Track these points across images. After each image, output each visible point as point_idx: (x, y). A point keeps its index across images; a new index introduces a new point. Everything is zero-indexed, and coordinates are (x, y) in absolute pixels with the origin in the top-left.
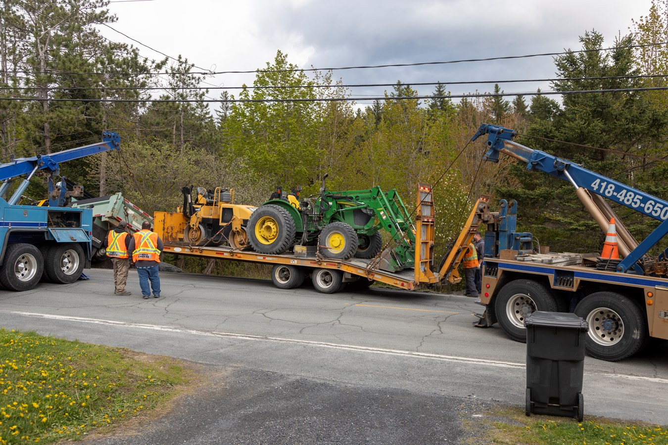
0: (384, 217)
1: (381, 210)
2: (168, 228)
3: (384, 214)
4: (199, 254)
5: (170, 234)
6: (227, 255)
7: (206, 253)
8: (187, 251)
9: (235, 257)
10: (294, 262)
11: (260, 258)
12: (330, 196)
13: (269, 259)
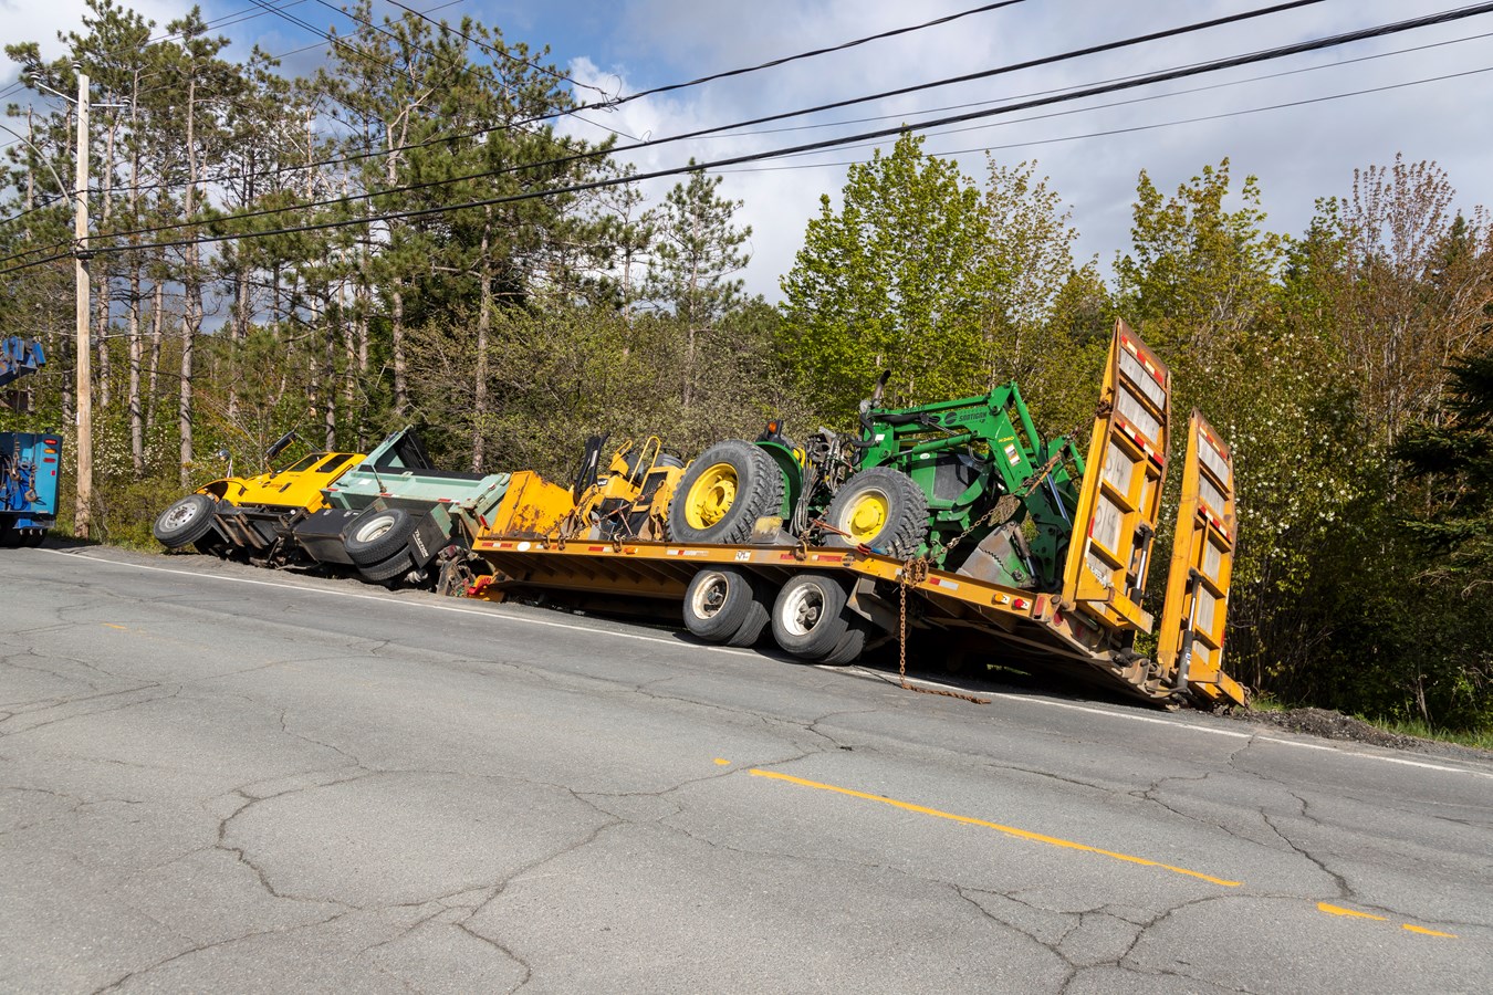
0: (1014, 460)
1: (1008, 443)
2: (526, 508)
3: (1014, 453)
4: (557, 551)
5: (527, 524)
6: (608, 550)
7: (571, 549)
8: (539, 548)
9: (622, 554)
10: (744, 557)
11: (672, 553)
12: (880, 418)
13: (691, 554)
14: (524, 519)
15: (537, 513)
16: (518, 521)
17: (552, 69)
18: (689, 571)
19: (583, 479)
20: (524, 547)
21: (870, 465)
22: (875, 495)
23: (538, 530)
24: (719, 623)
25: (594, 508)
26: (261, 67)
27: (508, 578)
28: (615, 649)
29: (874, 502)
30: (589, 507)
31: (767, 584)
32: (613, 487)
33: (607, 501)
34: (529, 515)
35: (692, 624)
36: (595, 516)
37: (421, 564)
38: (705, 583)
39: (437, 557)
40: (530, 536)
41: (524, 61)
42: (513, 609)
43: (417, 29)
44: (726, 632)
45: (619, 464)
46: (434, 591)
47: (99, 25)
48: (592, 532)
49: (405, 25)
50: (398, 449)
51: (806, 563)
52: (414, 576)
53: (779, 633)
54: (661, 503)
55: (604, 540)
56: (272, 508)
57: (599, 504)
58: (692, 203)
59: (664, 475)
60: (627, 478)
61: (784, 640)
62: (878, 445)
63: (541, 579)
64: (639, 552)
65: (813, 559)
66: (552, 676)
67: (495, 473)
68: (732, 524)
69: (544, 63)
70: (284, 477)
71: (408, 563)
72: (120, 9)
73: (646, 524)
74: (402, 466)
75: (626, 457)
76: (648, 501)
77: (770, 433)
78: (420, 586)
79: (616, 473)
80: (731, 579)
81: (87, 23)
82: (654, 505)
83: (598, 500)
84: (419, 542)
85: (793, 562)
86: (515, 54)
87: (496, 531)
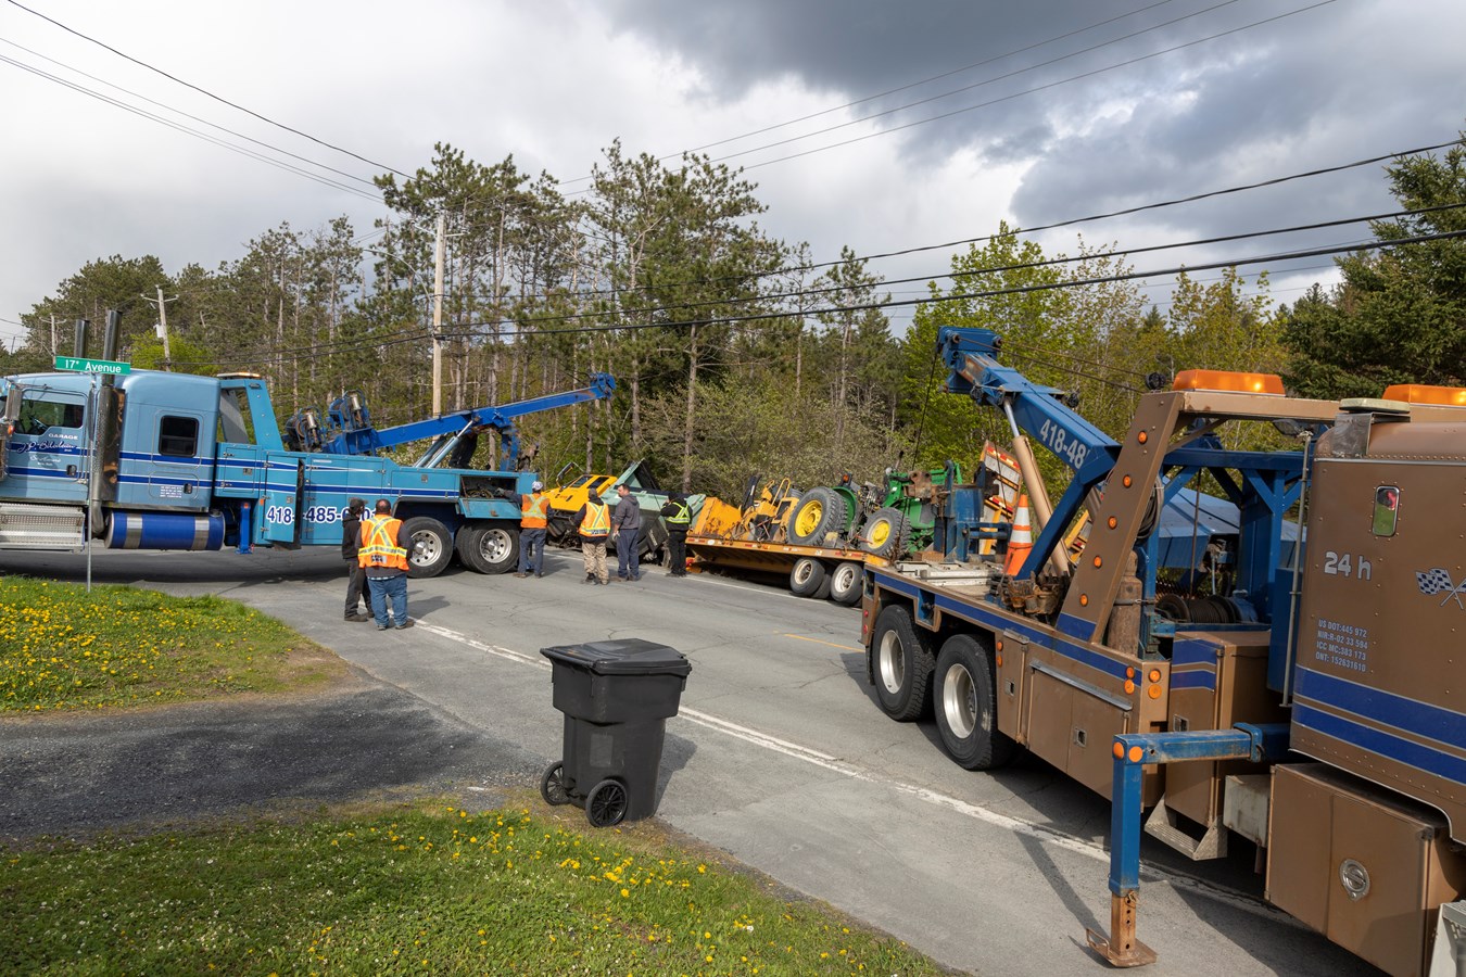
2: (713, 519)
4: (728, 546)
5: (714, 529)
6: (755, 547)
7: (737, 545)
8: (719, 543)
9: (761, 549)
10: (819, 553)
11: (786, 550)
12: (895, 478)
13: (795, 551)
14: (712, 526)
15: (719, 522)
16: (709, 527)
17: (745, 183)
18: (795, 559)
19: (748, 502)
20: (711, 542)
21: (887, 505)
22: (886, 522)
23: (720, 533)
24: (806, 586)
25: (751, 520)
26: (545, 185)
27: (703, 560)
28: (754, 597)
29: (885, 525)
30: (749, 520)
31: (830, 566)
32: (762, 508)
33: (759, 516)
34: (715, 523)
35: (793, 586)
36: (752, 525)
37: (653, 550)
38: (802, 565)
39: (662, 545)
40: (716, 537)
41: (725, 179)
42: (705, 576)
43: (649, 165)
44: (810, 592)
45: (766, 494)
46: (660, 565)
47: (442, 162)
48: (749, 536)
49: (641, 162)
50: (637, 473)
51: (846, 558)
52: (649, 556)
53: (833, 592)
54: (786, 520)
55: (755, 541)
56: (563, 512)
57: (754, 518)
58: (845, 279)
59: (789, 503)
60: (771, 502)
61: (835, 595)
62: (893, 493)
63: (721, 561)
64: (770, 548)
65: (850, 556)
66: (719, 605)
67: (697, 493)
68: (817, 535)
69: (740, 178)
70: (568, 491)
71: (646, 548)
72: (456, 151)
73: (778, 531)
74: (639, 486)
75: (771, 490)
76: (779, 518)
77: (845, 482)
78: (653, 562)
79: (765, 499)
80: (814, 564)
81: (434, 163)
82: (782, 521)
83: (754, 516)
84: (652, 536)
85: (841, 557)
86: (718, 174)
87: (696, 532)
